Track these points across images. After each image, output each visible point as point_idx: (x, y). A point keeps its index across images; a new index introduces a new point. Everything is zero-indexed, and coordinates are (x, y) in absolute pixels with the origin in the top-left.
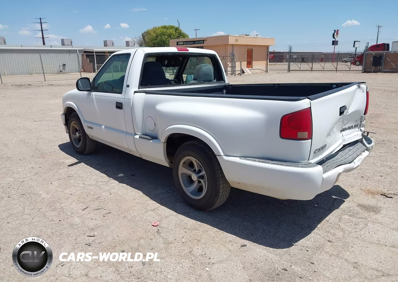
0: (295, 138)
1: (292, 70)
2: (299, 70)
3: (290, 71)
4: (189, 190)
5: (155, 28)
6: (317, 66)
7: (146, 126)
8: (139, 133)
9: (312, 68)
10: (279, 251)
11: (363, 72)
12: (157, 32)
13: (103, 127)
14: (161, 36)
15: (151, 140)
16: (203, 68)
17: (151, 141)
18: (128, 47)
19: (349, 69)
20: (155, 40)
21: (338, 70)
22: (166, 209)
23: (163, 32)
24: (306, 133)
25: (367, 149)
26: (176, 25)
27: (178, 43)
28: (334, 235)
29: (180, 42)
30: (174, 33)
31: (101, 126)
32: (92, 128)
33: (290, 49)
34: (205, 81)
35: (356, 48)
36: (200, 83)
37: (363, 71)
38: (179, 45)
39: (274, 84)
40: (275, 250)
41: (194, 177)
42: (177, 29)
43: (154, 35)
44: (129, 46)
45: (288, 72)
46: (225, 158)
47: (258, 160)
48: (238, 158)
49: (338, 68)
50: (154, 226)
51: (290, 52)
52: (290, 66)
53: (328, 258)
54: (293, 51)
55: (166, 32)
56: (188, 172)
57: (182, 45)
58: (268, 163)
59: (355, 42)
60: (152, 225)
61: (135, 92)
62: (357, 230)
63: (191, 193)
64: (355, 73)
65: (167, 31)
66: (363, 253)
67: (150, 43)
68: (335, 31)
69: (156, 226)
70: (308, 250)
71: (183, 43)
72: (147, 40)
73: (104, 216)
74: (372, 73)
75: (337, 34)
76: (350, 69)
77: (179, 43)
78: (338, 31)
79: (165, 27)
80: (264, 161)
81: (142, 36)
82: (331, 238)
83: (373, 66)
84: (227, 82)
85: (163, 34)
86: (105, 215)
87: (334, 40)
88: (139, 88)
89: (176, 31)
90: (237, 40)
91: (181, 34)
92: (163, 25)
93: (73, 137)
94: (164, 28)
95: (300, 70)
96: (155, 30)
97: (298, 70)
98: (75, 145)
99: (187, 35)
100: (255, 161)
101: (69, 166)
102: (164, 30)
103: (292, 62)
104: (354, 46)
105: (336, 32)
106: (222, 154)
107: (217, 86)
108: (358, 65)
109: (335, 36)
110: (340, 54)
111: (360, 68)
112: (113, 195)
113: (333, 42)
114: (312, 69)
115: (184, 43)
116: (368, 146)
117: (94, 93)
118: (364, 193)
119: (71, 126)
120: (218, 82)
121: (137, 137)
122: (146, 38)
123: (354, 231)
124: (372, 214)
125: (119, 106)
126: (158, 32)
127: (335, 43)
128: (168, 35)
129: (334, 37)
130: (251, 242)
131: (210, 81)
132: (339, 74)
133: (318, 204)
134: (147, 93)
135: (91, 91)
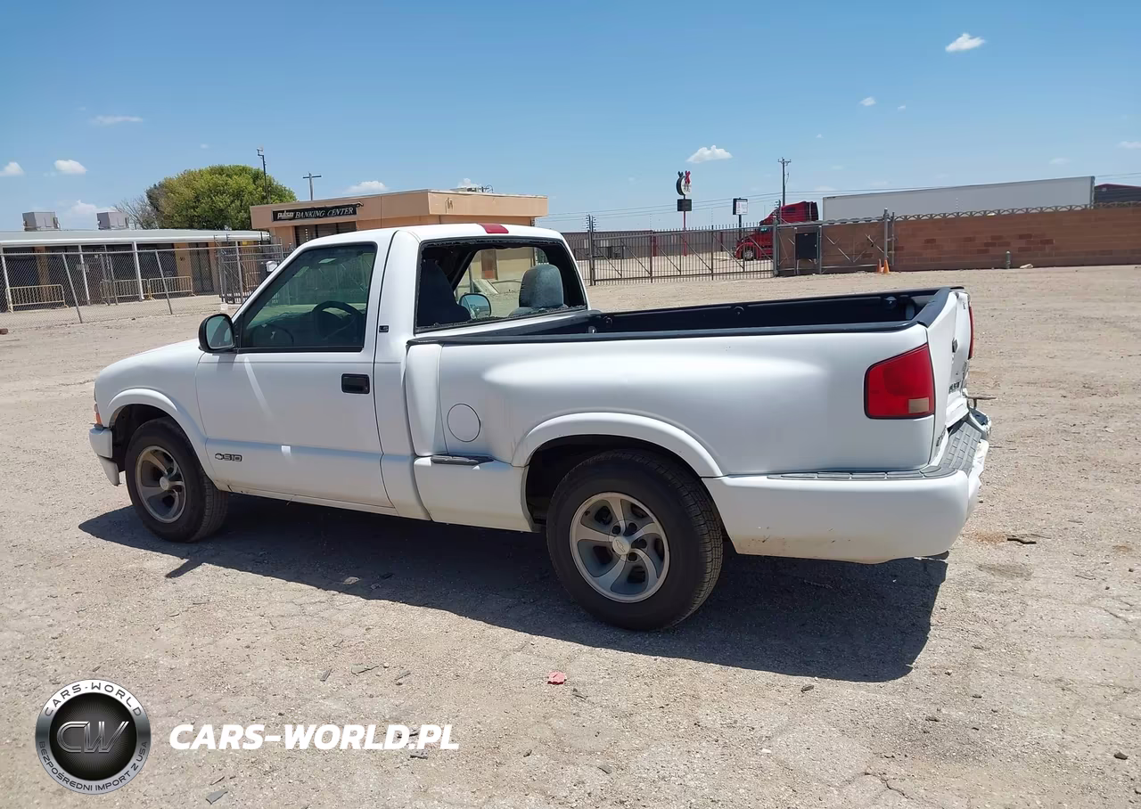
0: (904, 413)
1: (601, 280)
2: (618, 279)
3: (595, 281)
4: (604, 583)
5: (190, 173)
6: (661, 264)
7: (446, 430)
8: (429, 451)
9: (651, 271)
10: (890, 684)
11: (777, 276)
12: (197, 185)
13: (286, 449)
14: (209, 196)
15: (475, 464)
16: (542, 274)
17: (477, 467)
18: (107, 231)
19: (742, 270)
20: (194, 208)
21: (714, 272)
22: (552, 641)
23: (216, 185)
24: (926, 401)
25: (984, 436)
26: (255, 165)
27: (275, 214)
28: (976, 634)
29: (283, 212)
30: (251, 187)
31: (278, 447)
32: (239, 458)
33: (591, 225)
34: (547, 307)
35: (740, 216)
36: (540, 312)
37: (776, 272)
38: (280, 219)
39: (734, 305)
40: (882, 684)
41: (621, 546)
42: (256, 176)
43: (189, 194)
44: (109, 228)
45: (591, 285)
46: (728, 481)
47: (815, 475)
48: (764, 478)
49: (714, 267)
50: (555, 683)
51: (591, 234)
52: (593, 269)
53: (998, 680)
54: (597, 229)
55: (226, 184)
56: (598, 536)
57: (290, 219)
58: (847, 479)
59: (735, 200)
60: (549, 682)
61: (410, 344)
62: (1014, 617)
63: (614, 589)
64: (757, 279)
65: (230, 181)
66: (1059, 659)
67: (179, 219)
68: (680, 175)
69: (561, 683)
70: (950, 671)
71: (292, 215)
72: (167, 209)
73: (400, 684)
74: (796, 275)
75: (688, 181)
76: (744, 268)
77: (280, 215)
78: (688, 174)
79: (221, 171)
80: (834, 476)
81: (150, 197)
82: (979, 641)
83: (797, 259)
84: (589, 309)
85: (216, 190)
86: (400, 681)
87: (682, 197)
88: (415, 333)
89: (254, 182)
90: (450, 205)
91: (271, 192)
92: (216, 163)
93: (145, 492)
94: (220, 174)
95: (621, 279)
96: (189, 179)
97: (615, 279)
98: (157, 516)
99: (290, 192)
100: (812, 478)
101: (169, 576)
102: (220, 180)
103: (601, 257)
104: (734, 213)
105: (683, 180)
106: (719, 473)
107: (571, 319)
108: (752, 260)
109: (683, 188)
110: (716, 231)
111: (768, 265)
112: (376, 632)
113: (680, 202)
114: (651, 273)
115: (295, 215)
116: (983, 428)
117: (246, 359)
118: (972, 542)
119: (140, 463)
120: (573, 308)
121: (426, 461)
122: (162, 202)
123: (1009, 619)
124: (1018, 580)
125: (355, 384)
126: (200, 184)
127: (684, 205)
128: (233, 195)
129: (680, 192)
130: (816, 678)
131: (555, 307)
132: (719, 283)
133: (895, 577)
134: (444, 342)
135: (236, 353)
